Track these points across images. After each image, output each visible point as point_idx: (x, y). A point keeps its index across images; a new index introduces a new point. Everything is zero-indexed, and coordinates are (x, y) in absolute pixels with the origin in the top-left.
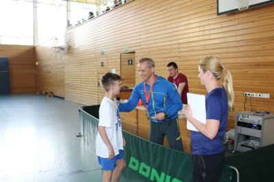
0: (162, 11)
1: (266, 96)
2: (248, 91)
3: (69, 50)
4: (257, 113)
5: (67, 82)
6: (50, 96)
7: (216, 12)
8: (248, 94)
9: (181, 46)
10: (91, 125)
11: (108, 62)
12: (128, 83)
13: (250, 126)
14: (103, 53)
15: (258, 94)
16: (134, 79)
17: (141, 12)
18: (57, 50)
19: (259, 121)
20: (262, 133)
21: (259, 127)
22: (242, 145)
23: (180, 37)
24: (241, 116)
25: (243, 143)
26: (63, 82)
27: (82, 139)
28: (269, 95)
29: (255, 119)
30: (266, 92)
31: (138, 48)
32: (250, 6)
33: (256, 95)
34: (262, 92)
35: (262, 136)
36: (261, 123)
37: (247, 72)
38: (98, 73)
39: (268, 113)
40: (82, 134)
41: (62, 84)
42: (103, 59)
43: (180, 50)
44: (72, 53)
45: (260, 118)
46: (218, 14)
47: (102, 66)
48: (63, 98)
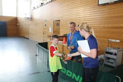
0: (73, 3)
1: (118, 41)
2: (110, 39)
3: (31, 19)
4: (114, 48)
5: (30, 32)
6: (23, 38)
7: (97, 4)
8: (110, 40)
9: (80, 18)
10: (42, 51)
11: (48, 24)
12: (57, 33)
13: (111, 54)
14: (46, 21)
15: (114, 40)
16: (59, 32)
17: (63, 3)
18: (26, 19)
19: (116, 52)
20: (117, 57)
21: (115, 54)
22: (107, 62)
23: (80, 14)
24: (107, 49)
25: (107, 61)
26: (28, 32)
27: (38, 57)
28: (119, 41)
29: (114, 51)
30: (118, 40)
31: (62, 19)
32: (114, 2)
33: (113, 40)
34: (116, 39)
35: (117, 58)
36: (116, 53)
37: (110, 30)
38: (44, 29)
39: (119, 48)
40: (38, 55)
41: (28, 33)
42: (46, 23)
43: (80, 20)
44: (32, 20)
45: (116, 51)
46: (98, 5)
47: (45, 26)
48: (28, 39)
